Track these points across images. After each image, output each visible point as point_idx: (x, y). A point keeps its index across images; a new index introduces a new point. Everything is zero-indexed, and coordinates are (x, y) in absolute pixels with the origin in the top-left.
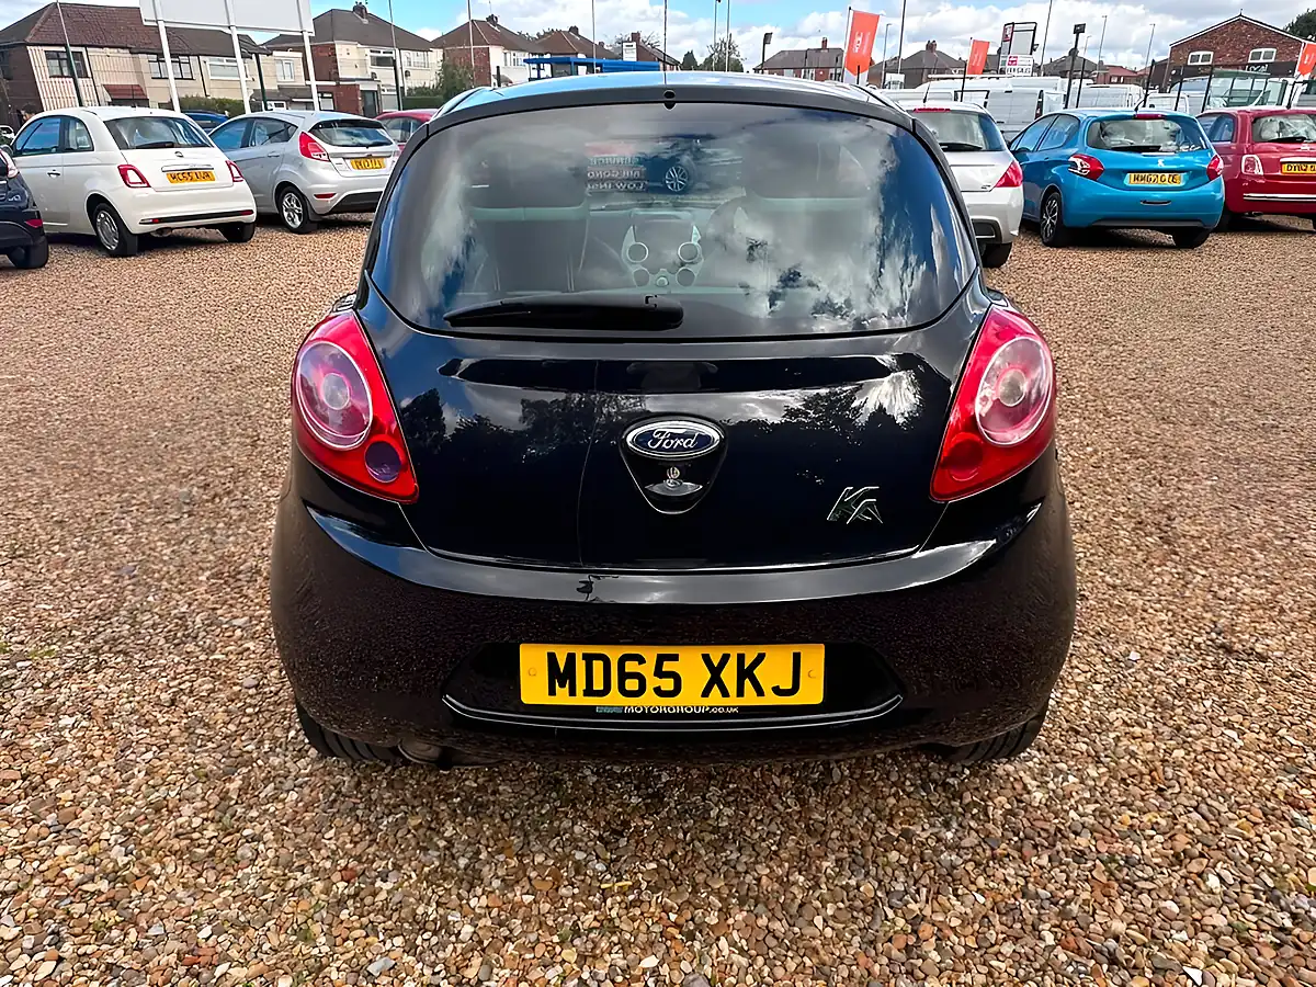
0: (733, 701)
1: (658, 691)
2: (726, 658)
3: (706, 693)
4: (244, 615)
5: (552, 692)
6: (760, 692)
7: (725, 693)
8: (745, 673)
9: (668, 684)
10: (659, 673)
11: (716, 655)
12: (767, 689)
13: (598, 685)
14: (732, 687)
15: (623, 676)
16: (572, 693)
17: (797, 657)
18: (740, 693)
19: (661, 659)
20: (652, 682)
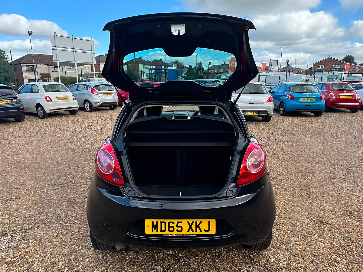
0: (195, 233)
1: (177, 231)
2: (193, 222)
3: (188, 231)
4: (75, 214)
5: (153, 231)
6: (201, 231)
7: (193, 231)
8: (197, 226)
9: (179, 229)
10: (177, 226)
11: (190, 221)
12: (202, 230)
13: (163, 229)
14: (194, 230)
15: (169, 227)
16: (157, 231)
17: (209, 222)
18: (196, 231)
19: (178, 223)
20: (176, 228)
